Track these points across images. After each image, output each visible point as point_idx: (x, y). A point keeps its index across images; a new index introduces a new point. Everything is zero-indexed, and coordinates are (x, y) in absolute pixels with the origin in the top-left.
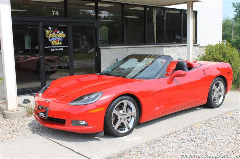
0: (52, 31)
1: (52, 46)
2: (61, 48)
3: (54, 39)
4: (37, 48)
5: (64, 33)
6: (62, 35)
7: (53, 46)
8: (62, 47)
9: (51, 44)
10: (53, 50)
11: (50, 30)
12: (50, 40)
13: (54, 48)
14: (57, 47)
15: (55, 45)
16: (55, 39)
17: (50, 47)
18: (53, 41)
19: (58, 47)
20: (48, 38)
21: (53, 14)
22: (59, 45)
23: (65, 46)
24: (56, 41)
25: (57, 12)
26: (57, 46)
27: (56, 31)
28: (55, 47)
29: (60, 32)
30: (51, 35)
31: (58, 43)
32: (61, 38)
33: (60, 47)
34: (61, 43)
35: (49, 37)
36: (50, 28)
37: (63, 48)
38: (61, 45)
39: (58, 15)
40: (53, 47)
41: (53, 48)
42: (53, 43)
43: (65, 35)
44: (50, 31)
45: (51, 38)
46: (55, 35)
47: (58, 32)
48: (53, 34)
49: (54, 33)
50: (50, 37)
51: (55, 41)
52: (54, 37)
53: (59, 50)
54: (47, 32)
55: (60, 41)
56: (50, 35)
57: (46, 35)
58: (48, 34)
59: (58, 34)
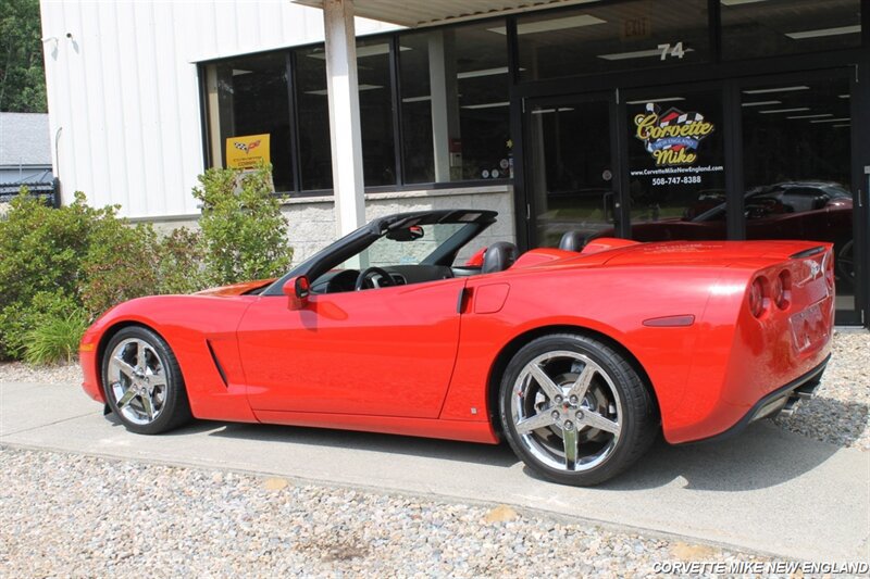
0: (659, 115)
1: (657, 169)
2: (693, 174)
3: (665, 142)
4: (607, 175)
5: (704, 121)
6: (698, 126)
7: (663, 168)
8: (697, 170)
9: (656, 160)
10: (662, 182)
11: (650, 113)
12: (650, 149)
13: (666, 176)
14: (675, 171)
15: (667, 166)
16: (668, 144)
17: (649, 173)
18: (661, 149)
19: (680, 170)
20: (642, 142)
21: (663, 58)
22: (685, 166)
23: (709, 169)
24: (671, 152)
25: (680, 45)
26: (675, 167)
27: (674, 115)
28: (667, 171)
29: (691, 117)
30: (653, 131)
31: (681, 158)
32: (692, 137)
33: (690, 169)
34: (691, 155)
35: (645, 138)
36: (650, 107)
37: (700, 174)
38: (694, 165)
39: (681, 57)
40: (660, 171)
41: (660, 176)
42: (663, 156)
43: (708, 125)
44: (650, 117)
45: (653, 141)
46: (671, 130)
47: (682, 118)
48: (662, 125)
49: (667, 123)
50: (651, 137)
51: (668, 150)
52: (667, 136)
53: (686, 180)
54: (640, 120)
55: (688, 152)
56: (649, 130)
57: (636, 132)
58: (644, 128)
59: (683, 124)
